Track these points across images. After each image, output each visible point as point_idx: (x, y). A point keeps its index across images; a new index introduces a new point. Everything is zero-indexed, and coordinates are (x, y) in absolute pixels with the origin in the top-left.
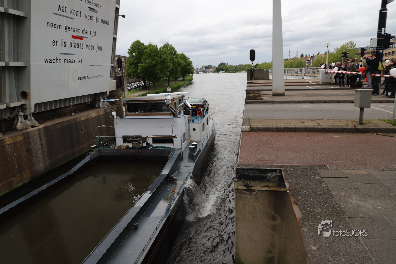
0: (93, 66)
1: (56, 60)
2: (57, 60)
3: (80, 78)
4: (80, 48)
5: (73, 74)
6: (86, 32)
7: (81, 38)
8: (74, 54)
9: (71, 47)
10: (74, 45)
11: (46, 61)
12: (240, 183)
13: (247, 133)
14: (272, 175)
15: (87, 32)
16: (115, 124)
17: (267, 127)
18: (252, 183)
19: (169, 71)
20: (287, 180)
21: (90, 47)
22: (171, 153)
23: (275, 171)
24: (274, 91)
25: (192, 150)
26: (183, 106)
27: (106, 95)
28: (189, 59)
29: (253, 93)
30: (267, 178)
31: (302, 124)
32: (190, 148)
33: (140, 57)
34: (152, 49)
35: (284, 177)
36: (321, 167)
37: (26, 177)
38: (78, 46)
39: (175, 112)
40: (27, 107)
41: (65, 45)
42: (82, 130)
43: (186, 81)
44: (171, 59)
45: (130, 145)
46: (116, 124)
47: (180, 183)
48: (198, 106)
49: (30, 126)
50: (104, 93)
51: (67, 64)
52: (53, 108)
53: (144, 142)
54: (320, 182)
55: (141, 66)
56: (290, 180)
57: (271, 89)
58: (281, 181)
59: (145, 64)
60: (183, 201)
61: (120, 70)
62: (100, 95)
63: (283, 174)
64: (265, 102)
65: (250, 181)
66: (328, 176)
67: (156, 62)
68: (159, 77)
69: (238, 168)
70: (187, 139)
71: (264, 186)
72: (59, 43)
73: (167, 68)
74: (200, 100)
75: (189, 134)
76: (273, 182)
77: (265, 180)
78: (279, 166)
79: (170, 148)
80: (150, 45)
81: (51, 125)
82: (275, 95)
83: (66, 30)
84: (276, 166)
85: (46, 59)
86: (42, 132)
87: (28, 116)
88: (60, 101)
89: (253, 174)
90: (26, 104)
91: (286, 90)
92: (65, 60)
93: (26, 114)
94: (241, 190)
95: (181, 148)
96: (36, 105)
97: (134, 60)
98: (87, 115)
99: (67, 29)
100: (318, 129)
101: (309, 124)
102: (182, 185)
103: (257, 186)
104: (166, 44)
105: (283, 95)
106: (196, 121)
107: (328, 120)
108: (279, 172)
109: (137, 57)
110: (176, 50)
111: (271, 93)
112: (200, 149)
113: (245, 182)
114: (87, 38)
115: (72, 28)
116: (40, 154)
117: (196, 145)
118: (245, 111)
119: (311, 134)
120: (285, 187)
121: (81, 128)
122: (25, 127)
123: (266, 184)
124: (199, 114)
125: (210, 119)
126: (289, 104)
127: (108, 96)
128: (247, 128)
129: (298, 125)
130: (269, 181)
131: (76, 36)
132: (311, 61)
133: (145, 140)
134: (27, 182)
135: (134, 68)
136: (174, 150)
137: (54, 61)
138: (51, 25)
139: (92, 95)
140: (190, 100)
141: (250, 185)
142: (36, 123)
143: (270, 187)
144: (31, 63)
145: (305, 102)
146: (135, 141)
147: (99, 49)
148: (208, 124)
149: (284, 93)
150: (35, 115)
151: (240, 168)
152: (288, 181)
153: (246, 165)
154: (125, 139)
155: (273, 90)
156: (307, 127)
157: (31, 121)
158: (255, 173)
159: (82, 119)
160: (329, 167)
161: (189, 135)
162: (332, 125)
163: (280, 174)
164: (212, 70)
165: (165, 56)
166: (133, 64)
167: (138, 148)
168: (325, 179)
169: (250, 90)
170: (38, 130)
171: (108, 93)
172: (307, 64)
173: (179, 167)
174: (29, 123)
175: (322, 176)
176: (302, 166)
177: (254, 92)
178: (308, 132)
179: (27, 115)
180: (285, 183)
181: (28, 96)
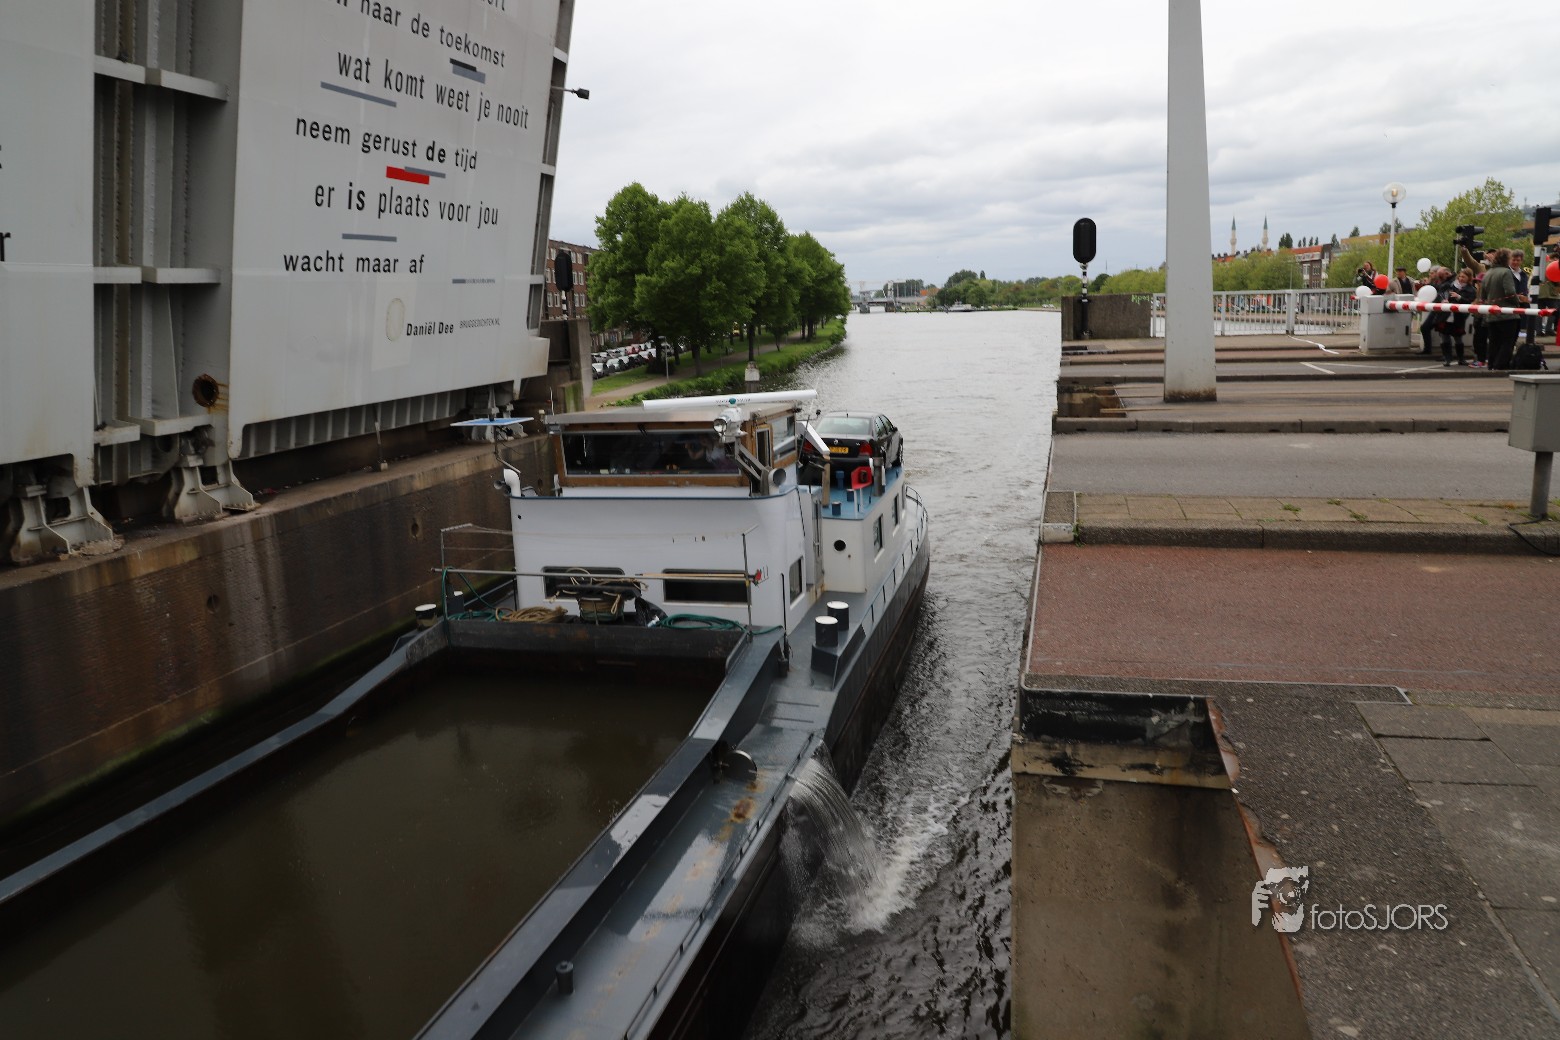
0: (463, 281)
1: (328, 259)
2: (331, 261)
3: (411, 330)
4: (418, 215)
5: (388, 313)
6: (442, 154)
7: (422, 178)
8: (393, 239)
9: (380, 210)
10: (394, 203)
11: (290, 263)
12: (1037, 749)
13: (1064, 548)
14: (1165, 721)
15: (444, 156)
16: (514, 518)
17: (1146, 526)
18: (1083, 752)
19: (754, 302)
20: (1230, 742)
21: (454, 212)
22: (737, 646)
23: (1180, 704)
24: (1172, 384)
25: (826, 635)
26: (794, 449)
27: (511, 393)
28: (833, 255)
29: (1085, 391)
30: (1145, 731)
31: (1291, 515)
32: (819, 626)
33: (640, 247)
34: (689, 220)
35: (1215, 732)
36: (1371, 693)
37: (205, 704)
38: (411, 208)
39: (759, 472)
40: (217, 435)
41: (360, 205)
42: (415, 527)
43: (818, 342)
44: (763, 256)
45: (572, 607)
46: (520, 517)
47: (768, 778)
48: (856, 448)
49: (224, 509)
50: (502, 388)
51: (367, 276)
52: (311, 442)
53: (627, 595)
54: (1370, 758)
55: (646, 283)
56: (1241, 745)
57: (1162, 375)
58: (1203, 746)
59: (661, 277)
60: (779, 857)
61: (564, 297)
62: (488, 393)
63: (1213, 717)
64: (1134, 428)
65: (1074, 744)
66: (1404, 730)
67: (703, 268)
68: (714, 328)
69: (1027, 688)
70: (809, 586)
71: (1133, 767)
72: (340, 198)
73: (747, 292)
74: (867, 422)
75: (819, 563)
76: (1172, 749)
77: (1140, 740)
78: (1197, 687)
79: (735, 625)
80: (681, 203)
81: (302, 507)
82: (1174, 398)
83: (364, 146)
84: (1181, 684)
85: (291, 258)
86: (267, 531)
87: (219, 471)
88: (339, 414)
89: (1090, 713)
90: (213, 425)
91: (1220, 379)
92: (358, 260)
93: (209, 464)
94: (1036, 779)
95: (780, 627)
96: (247, 429)
97: (620, 262)
98: (435, 469)
99: (371, 143)
100: (1355, 536)
101: (1317, 518)
102: (780, 789)
103: (1106, 766)
104: (742, 200)
105: (1210, 398)
106: (848, 509)
107: (1399, 503)
108: (1194, 710)
109: (630, 247)
110: (781, 222)
111: (1158, 390)
112: (861, 627)
113: (1056, 749)
114: (442, 176)
115: (387, 139)
116: (257, 614)
117: (842, 615)
118: (1055, 460)
119: (1326, 557)
120: (1221, 769)
121: (414, 519)
122: (204, 514)
123: (1143, 759)
124: (860, 482)
125: (908, 501)
126: (1233, 435)
127: (517, 397)
128: (1063, 530)
129: (1274, 519)
130: (1153, 745)
131: (403, 168)
132: (1325, 262)
133: (630, 589)
134: (206, 722)
135: (617, 292)
136: (753, 633)
137: (320, 264)
138: (312, 129)
139: (456, 394)
140: (824, 420)
141: (1075, 760)
142: (246, 498)
143: (1160, 772)
144: (236, 272)
145: (1300, 428)
146: (591, 592)
147: (489, 217)
148: (897, 522)
149: (1214, 390)
150: (244, 468)
151: (1034, 689)
152: (1233, 746)
153: (1061, 680)
154: (555, 583)
155: (1167, 380)
156: (1311, 528)
157: (231, 491)
158: (1097, 713)
159: (419, 484)
160: (1406, 693)
161: (816, 567)
162: (1415, 520)
163: (1199, 720)
164: (922, 300)
165: (738, 246)
166: (613, 277)
167: (600, 622)
168: (1389, 744)
169: (1076, 381)
170: (255, 523)
171: (517, 387)
172: (1306, 277)
173: (772, 708)
174: (219, 497)
175: (1376, 731)
176: (1292, 687)
177: (1090, 389)
178: (1313, 547)
179: (214, 469)
180: (1220, 755)
181: (220, 396)
